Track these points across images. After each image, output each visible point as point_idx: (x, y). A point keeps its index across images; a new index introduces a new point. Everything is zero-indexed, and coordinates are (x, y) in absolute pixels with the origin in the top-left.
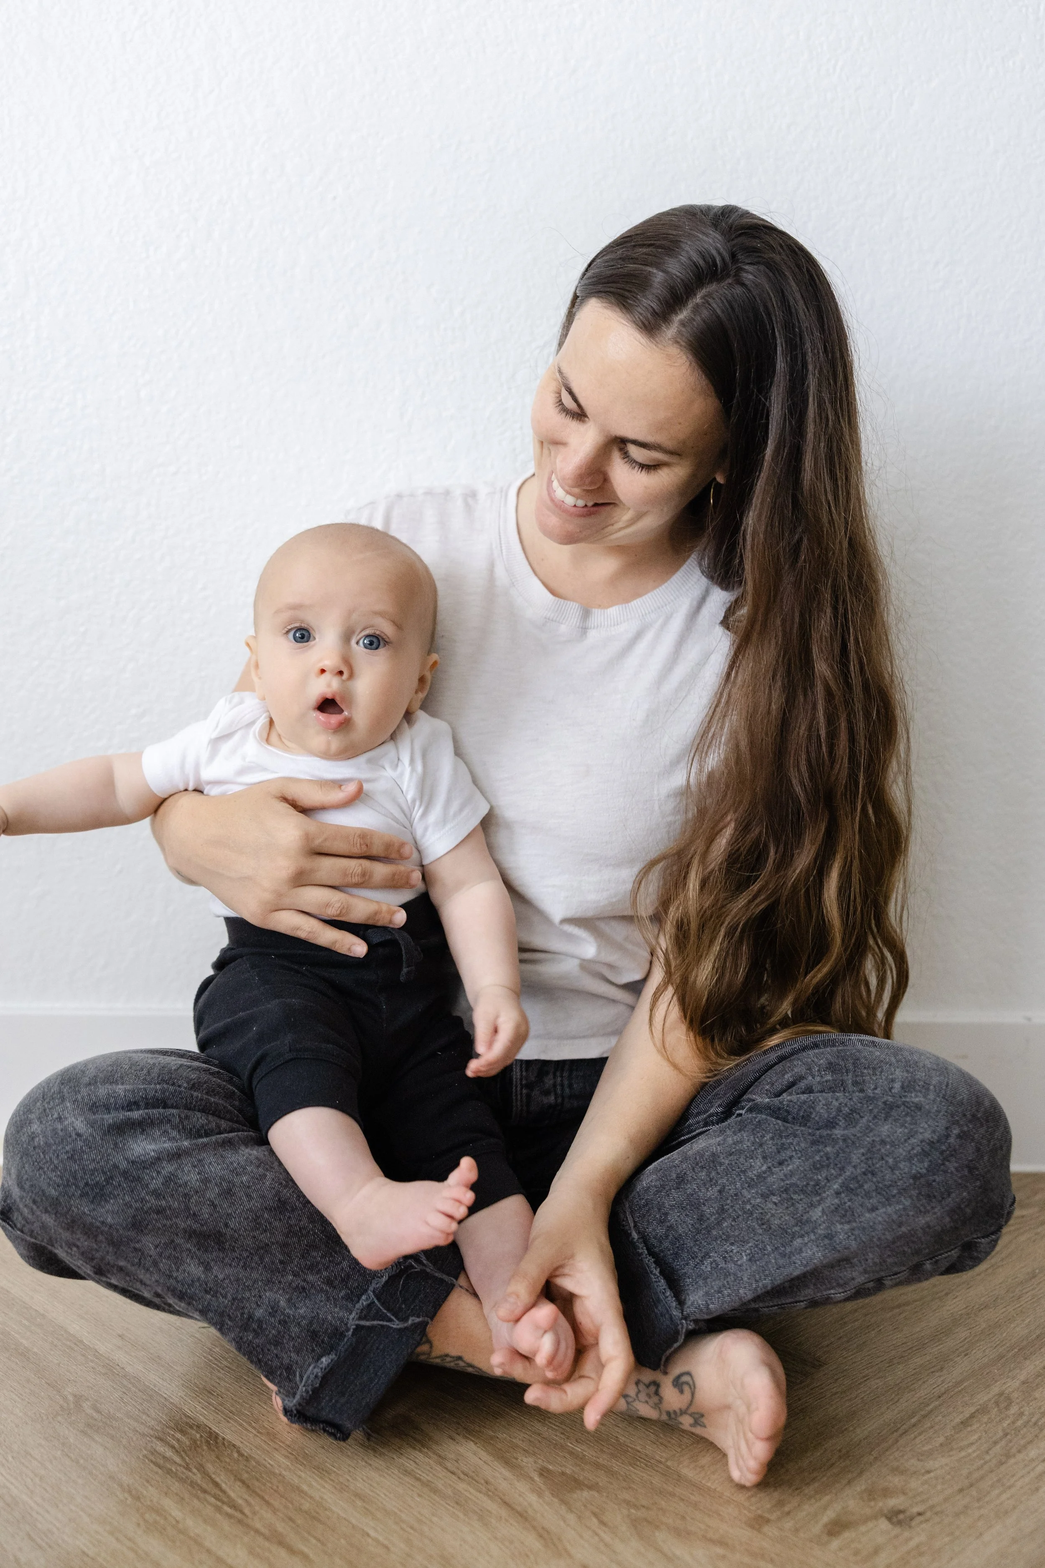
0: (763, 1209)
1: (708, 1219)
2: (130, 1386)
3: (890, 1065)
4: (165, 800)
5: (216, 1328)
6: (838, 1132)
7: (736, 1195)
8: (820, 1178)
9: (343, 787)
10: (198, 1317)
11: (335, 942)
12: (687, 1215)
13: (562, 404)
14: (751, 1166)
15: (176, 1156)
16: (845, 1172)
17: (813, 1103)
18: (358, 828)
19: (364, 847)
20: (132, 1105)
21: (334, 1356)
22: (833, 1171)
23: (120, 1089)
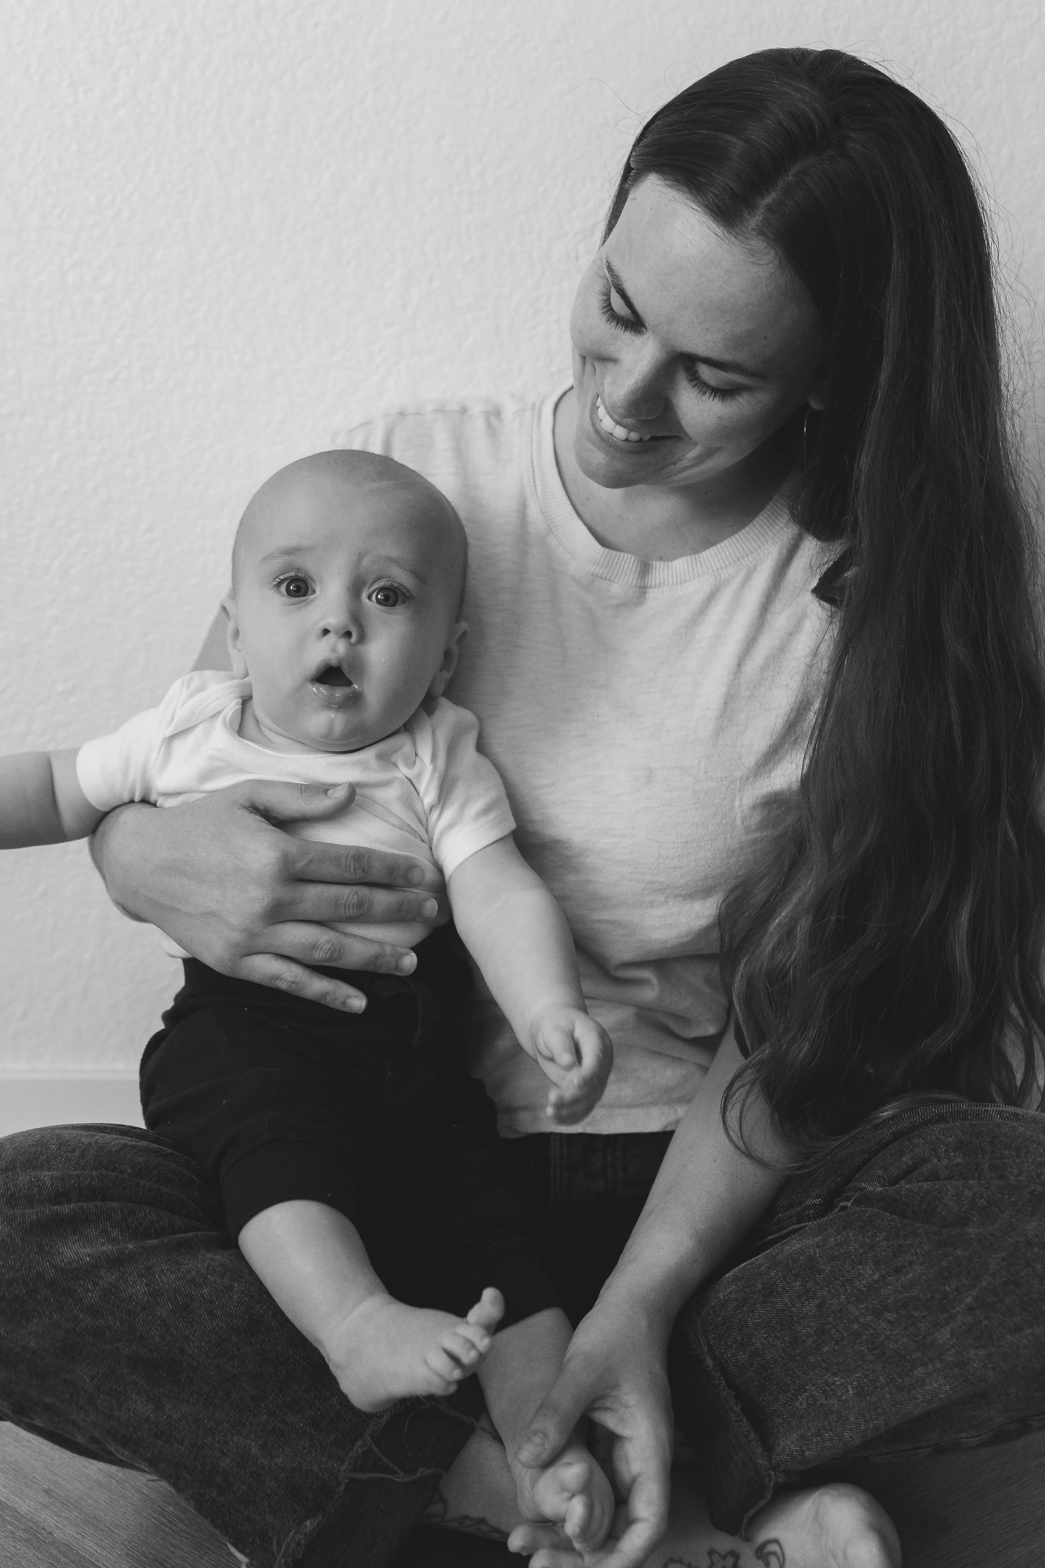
0: (875, 1329)
1: (803, 1341)
2: (60, 1556)
3: (1039, 1144)
4: (105, 815)
5: (169, 1483)
6: (971, 1231)
7: (840, 1311)
8: (948, 1289)
9: (329, 792)
10: (146, 1469)
11: (325, 995)
12: (776, 1337)
13: (612, 309)
14: (859, 1273)
15: (117, 1262)
16: (981, 1282)
17: (939, 1193)
18: (352, 847)
19: (359, 871)
20: (60, 1197)
21: (321, 1519)
22: (965, 1281)
23: (46, 1176)
